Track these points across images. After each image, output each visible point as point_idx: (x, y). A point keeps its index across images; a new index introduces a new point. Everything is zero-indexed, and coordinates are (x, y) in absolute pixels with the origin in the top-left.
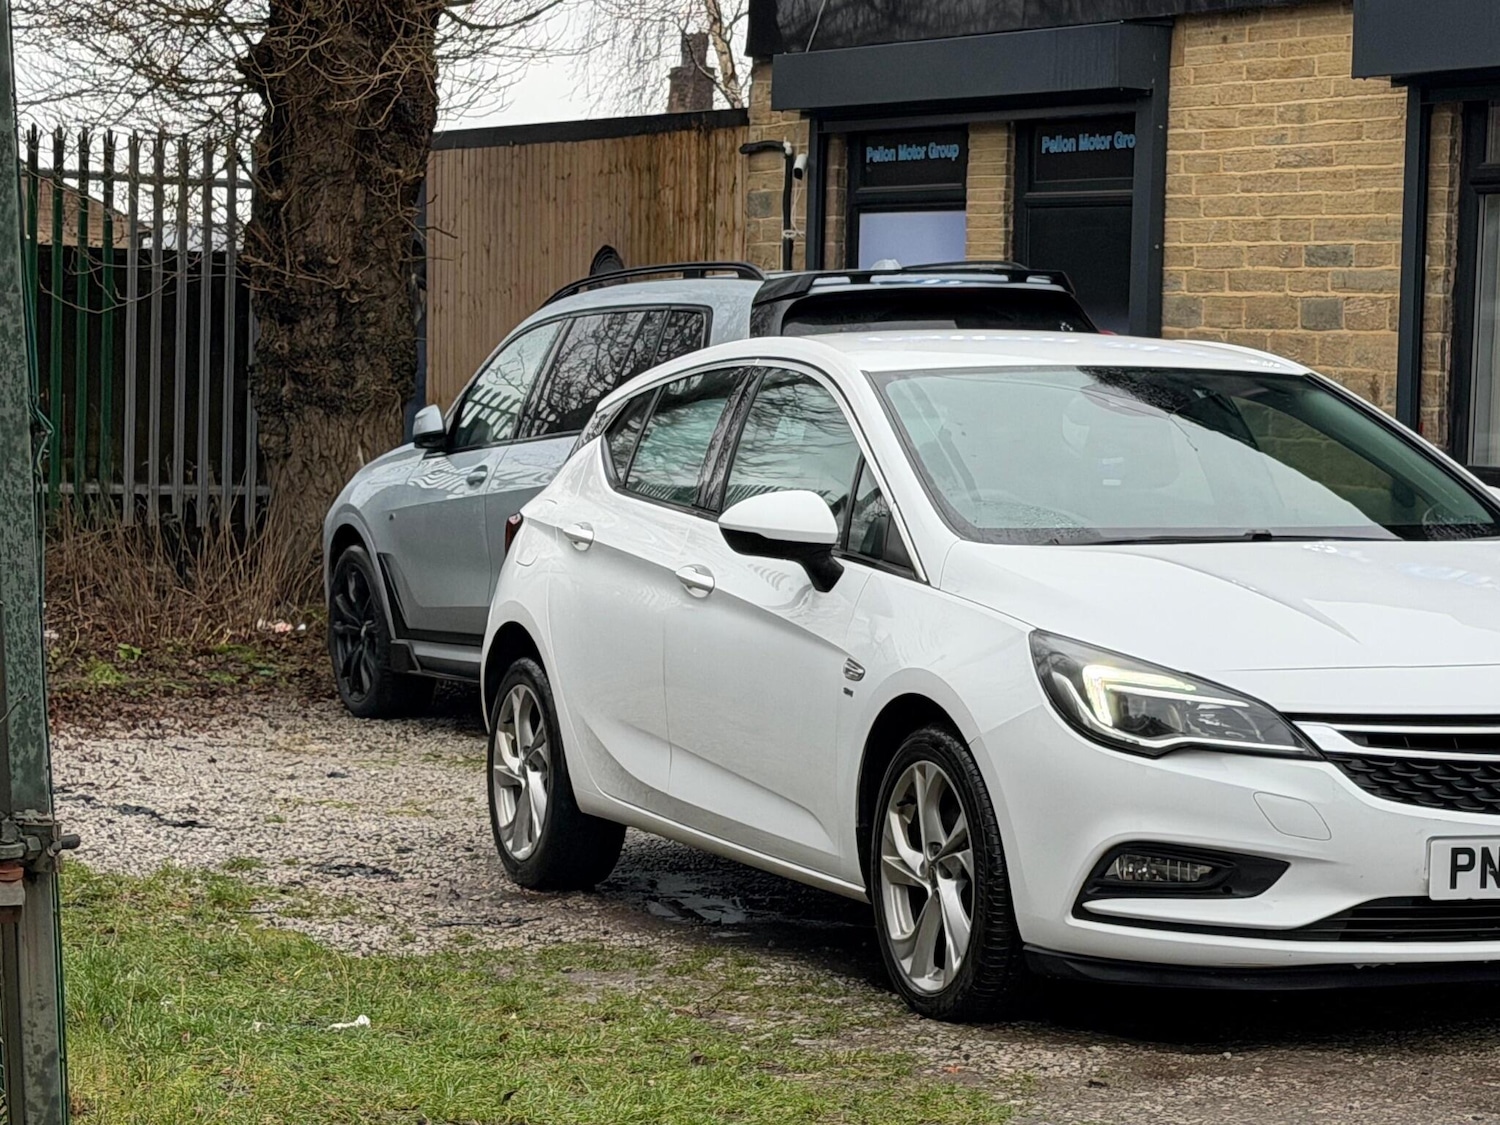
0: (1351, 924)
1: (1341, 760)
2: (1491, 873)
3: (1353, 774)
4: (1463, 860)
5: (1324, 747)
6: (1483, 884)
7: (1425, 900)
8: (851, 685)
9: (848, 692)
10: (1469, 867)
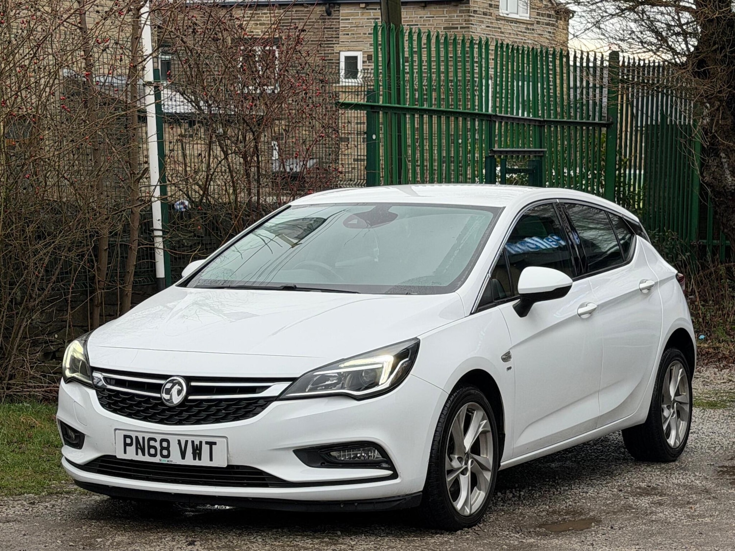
2: (140, 448)
4: (128, 441)
6: (137, 454)
10: (131, 445)
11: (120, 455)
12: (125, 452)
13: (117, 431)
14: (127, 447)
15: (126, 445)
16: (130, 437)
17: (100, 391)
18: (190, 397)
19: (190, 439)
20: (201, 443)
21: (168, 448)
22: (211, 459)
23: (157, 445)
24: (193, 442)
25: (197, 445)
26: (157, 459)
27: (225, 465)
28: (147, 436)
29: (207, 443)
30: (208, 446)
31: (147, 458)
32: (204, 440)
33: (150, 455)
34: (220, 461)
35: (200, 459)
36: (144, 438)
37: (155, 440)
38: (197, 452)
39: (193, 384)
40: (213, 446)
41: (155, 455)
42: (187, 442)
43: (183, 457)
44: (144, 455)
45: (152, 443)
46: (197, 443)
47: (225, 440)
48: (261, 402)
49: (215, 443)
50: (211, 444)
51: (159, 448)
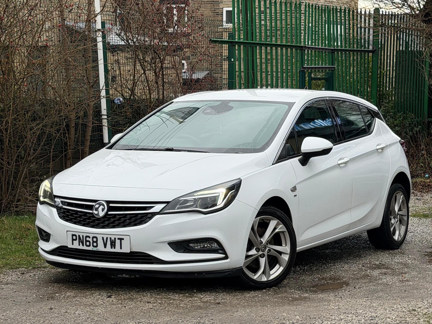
2: (81, 242)
4: (74, 238)
6: (79, 245)
10: (76, 240)
11: (70, 246)
12: (73, 244)
13: (68, 232)
14: (74, 241)
15: (73, 240)
16: (75, 235)
17: (59, 209)
18: (109, 213)
19: (109, 237)
20: (115, 238)
21: (96, 242)
22: (121, 248)
23: (91, 240)
24: (111, 238)
25: (113, 240)
26: (91, 248)
27: (129, 252)
28: (85, 235)
29: (119, 239)
30: (119, 240)
31: (85, 248)
32: (117, 237)
33: (87, 246)
34: (126, 250)
35: (115, 248)
36: (83, 236)
37: (89, 237)
38: (113, 244)
39: (111, 205)
40: (122, 241)
41: (89, 246)
42: (107, 238)
43: (105, 247)
44: (83, 245)
45: (88, 239)
46: (113, 239)
47: (128, 237)
48: (149, 215)
49: (123, 239)
50: (121, 239)
51: (91, 242)
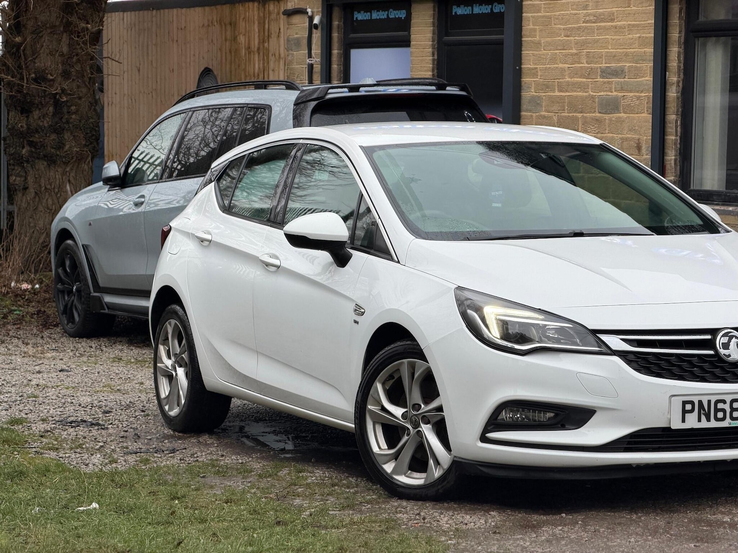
0: (629, 443)
1: (622, 354)
2: (704, 414)
3: (629, 362)
4: (688, 407)
5: (614, 348)
6: (700, 420)
7: (668, 429)
8: (358, 318)
9: (356, 322)
10: (692, 411)
11: (677, 424)
12: (683, 421)
13: (673, 398)
14: (687, 415)
15: (684, 412)
16: (692, 403)
23: (727, 407)
26: (727, 423)
28: (713, 399)
31: (713, 424)
33: (717, 419)
36: (709, 402)
37: (724, 402)
41: (723, 419)
44: (708, 420)
45: (720, 406)
51: (728, 410)
